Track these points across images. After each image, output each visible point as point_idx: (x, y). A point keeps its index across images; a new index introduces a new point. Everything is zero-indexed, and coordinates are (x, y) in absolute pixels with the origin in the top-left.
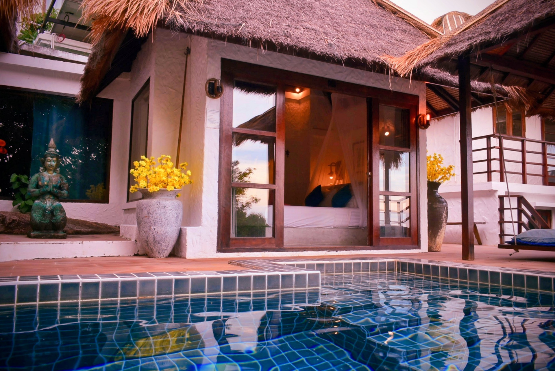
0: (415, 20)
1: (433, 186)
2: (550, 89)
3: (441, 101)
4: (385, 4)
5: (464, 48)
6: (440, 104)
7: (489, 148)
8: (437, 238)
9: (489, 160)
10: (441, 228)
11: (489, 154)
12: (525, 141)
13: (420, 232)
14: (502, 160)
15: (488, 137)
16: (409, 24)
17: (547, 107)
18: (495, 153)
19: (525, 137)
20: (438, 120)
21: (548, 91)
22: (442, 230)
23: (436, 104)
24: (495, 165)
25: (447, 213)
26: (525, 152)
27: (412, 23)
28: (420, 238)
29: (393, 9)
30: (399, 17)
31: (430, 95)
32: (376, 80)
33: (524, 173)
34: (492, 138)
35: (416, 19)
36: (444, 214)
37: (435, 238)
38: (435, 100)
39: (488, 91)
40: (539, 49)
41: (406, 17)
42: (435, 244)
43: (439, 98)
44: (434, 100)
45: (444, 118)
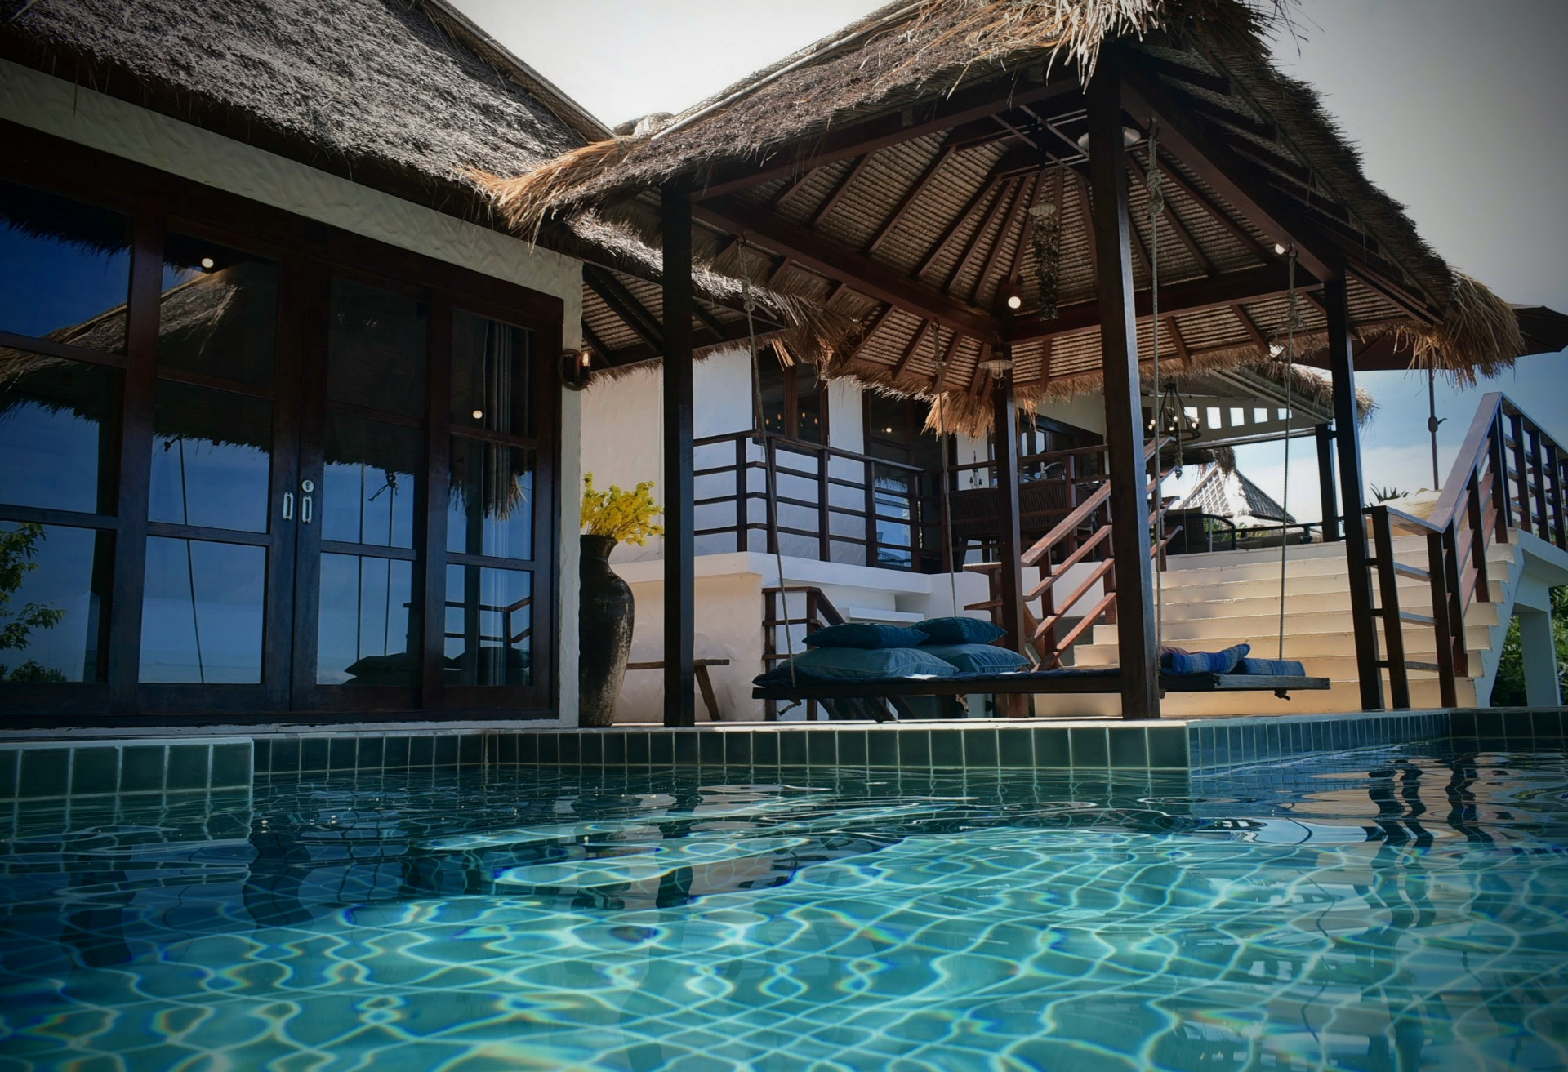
0: (560, 100)
1: (596, 548)
2: (875, 313)
3: (623, 325)
4: (479, 43)
5: (675, 167)
6: (617, 331)
7: (741, 466)
8: (604, 689)
9: (742, 497)
10: (616, 661)
11: (741, 482)
12: (826, 453)
13: (558, 671)
14: (770, 497)
15: (740, 438)
16: (543, 106)
17: (871, 358)
18: (756, 480)
19: (826, 442)
20: (615, 377)
21: (871, 318)
22: (616, 667)
23: (609, 332)
24: (756, 511)
25: (631, 622)
26: (826, 480)
27: (551, 105)
28: (558, 686)
29: (501, 60)
30: (515, 84)
31: (594, 308)
32: (447, 242)
33: (823, 536)
34: (749, 441)
35: (561, 97)
36: (624, 624)
37: (599, 689)
38: (608, 320)
39: (735, 301)
40: (851, 210)
41: (534, 87)
42: (598, 706)
43: (618, 318)
44: (604, 321)
45: (628, 370)
